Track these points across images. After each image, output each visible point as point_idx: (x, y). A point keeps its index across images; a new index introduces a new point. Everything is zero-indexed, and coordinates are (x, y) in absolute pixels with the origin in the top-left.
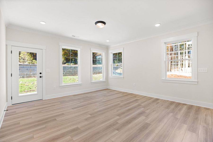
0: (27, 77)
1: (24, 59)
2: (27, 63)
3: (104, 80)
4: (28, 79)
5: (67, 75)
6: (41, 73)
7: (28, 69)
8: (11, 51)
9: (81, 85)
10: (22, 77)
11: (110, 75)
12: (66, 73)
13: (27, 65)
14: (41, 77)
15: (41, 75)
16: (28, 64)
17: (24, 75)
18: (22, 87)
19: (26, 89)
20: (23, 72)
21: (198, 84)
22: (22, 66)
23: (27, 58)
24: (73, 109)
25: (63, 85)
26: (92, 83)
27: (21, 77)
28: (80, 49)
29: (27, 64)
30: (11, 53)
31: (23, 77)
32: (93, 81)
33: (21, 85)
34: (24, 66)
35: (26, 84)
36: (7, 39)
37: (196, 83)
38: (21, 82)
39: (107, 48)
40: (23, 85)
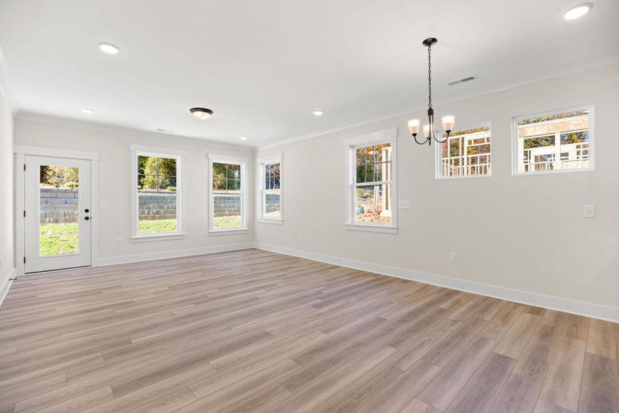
0: (66, 221)
1: (58, 177)
2: (67, 186)
3: (245, 228)
4: (67, 224)
5: (168, 218)
6: (87, 211)
7: (69, 201)
8: (25, 166)
9: (182, 237)
10: (53, 221)
11: (259, 215)
12: (165, 212)
13: (65, 191)
14: (87, 218)
15: (87, 215)
16: (69, 188)
17: (59, 215)
18: (52, 244)
19: (62, 248)
20: (55, 208)
21: (397, 233)
22: (54, 195)
23: (69, 174)
24: (143, 280)
25: (137, 237)
26: (211, 234)
27: (51, 220)
28: (180, 157)
29: (66, 188)
30: (25, 169)
31: (56, 221)
32: (215, 229)
33: (50, 240)
34: (59, 195)
35: (61, 238)
36: (15, 142)
38: (50, 232)
39: (252, 152)
40: (53, 240)
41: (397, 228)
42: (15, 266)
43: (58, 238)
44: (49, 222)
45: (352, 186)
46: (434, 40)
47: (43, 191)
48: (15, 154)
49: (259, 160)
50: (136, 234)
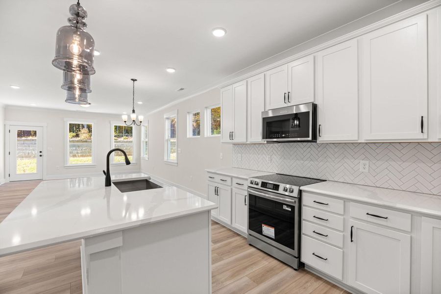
3: (134, 162)
6: (41, 152)
8: (9, 130)
9: (94, 166)
11: (142, 155)
14: (41, 156)
15: (41, 154)
21: (177, 166)
25: (68, 165)
26: (112, 165)
28: (95, 124)
30: (9, 132)
32: (115, 162)
36: (5, 119)
37: (176, 165)
41: (177, 163)
42: (5, 178)
45: (167, 140)
46: (136, 80)
48: (5, 125)
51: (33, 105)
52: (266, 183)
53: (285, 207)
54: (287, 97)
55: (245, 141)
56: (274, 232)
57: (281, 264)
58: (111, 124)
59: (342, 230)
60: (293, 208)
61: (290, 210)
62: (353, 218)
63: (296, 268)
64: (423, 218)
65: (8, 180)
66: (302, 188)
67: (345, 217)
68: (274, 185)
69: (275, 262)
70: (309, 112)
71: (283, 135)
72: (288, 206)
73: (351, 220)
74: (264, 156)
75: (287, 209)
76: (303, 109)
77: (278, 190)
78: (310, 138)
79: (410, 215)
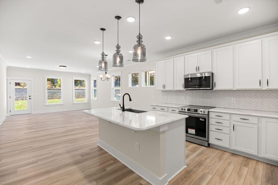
3: (87, 102)
6: (30, 96)
9: (63, 105)
11: (91, 98)
14: (30, 99)
15: (30, 97)
20: (22, 95)
22: (22, 90)
26: (74, 104)
27: (21, 99)
30: (10, 84)
31: (23, 100)
32: (75, 102)
34: (24, 90)
38: (20, 103)
39: (90, 76)
40: (21, 106)
42: (7, 113)
43: (23, 105)
44: (20, 100)
46: (107, 55)
47: (16, 89)
48: (7, 79)
49: (91, 78)
50: (46, 104)
51: (28, 67)
52: (190, 109)
53: (201, 119)
54: (198, 69)
55: (173, 89)
56: (195, 131)
57: (199, 146)
58: (72, 79)
59: (229, 126)
60: (205, 119)
61: (204, 120)
62: (234, 121)
63: (207, 146)
64: (262, 118)
65: (9, 114)
66: (209, 110)
67: (230, 121)
68: (195, 109)
69: (196, 145)
70: (210, 76)
71: (197, 87)
72: (202, 118)
73: (233, 122)
74: (181, 96)
75: (202, 120)
76: (207, 75)
77: (197, 112)
78: (211, 88)
79: (257, 118)
